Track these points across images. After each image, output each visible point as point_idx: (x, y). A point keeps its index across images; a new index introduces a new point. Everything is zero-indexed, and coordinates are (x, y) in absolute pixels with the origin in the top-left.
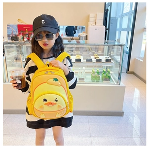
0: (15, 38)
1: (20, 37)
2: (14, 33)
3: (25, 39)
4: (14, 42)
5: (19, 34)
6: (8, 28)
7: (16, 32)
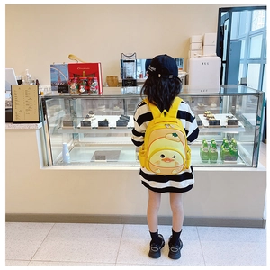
0: (63, 88)
1: (74, 86)
2: (62, 80)
3: (82, 90)
4: (63, 94)
5: (72, 81)
6: (52, 71)
7: (65, 78)
